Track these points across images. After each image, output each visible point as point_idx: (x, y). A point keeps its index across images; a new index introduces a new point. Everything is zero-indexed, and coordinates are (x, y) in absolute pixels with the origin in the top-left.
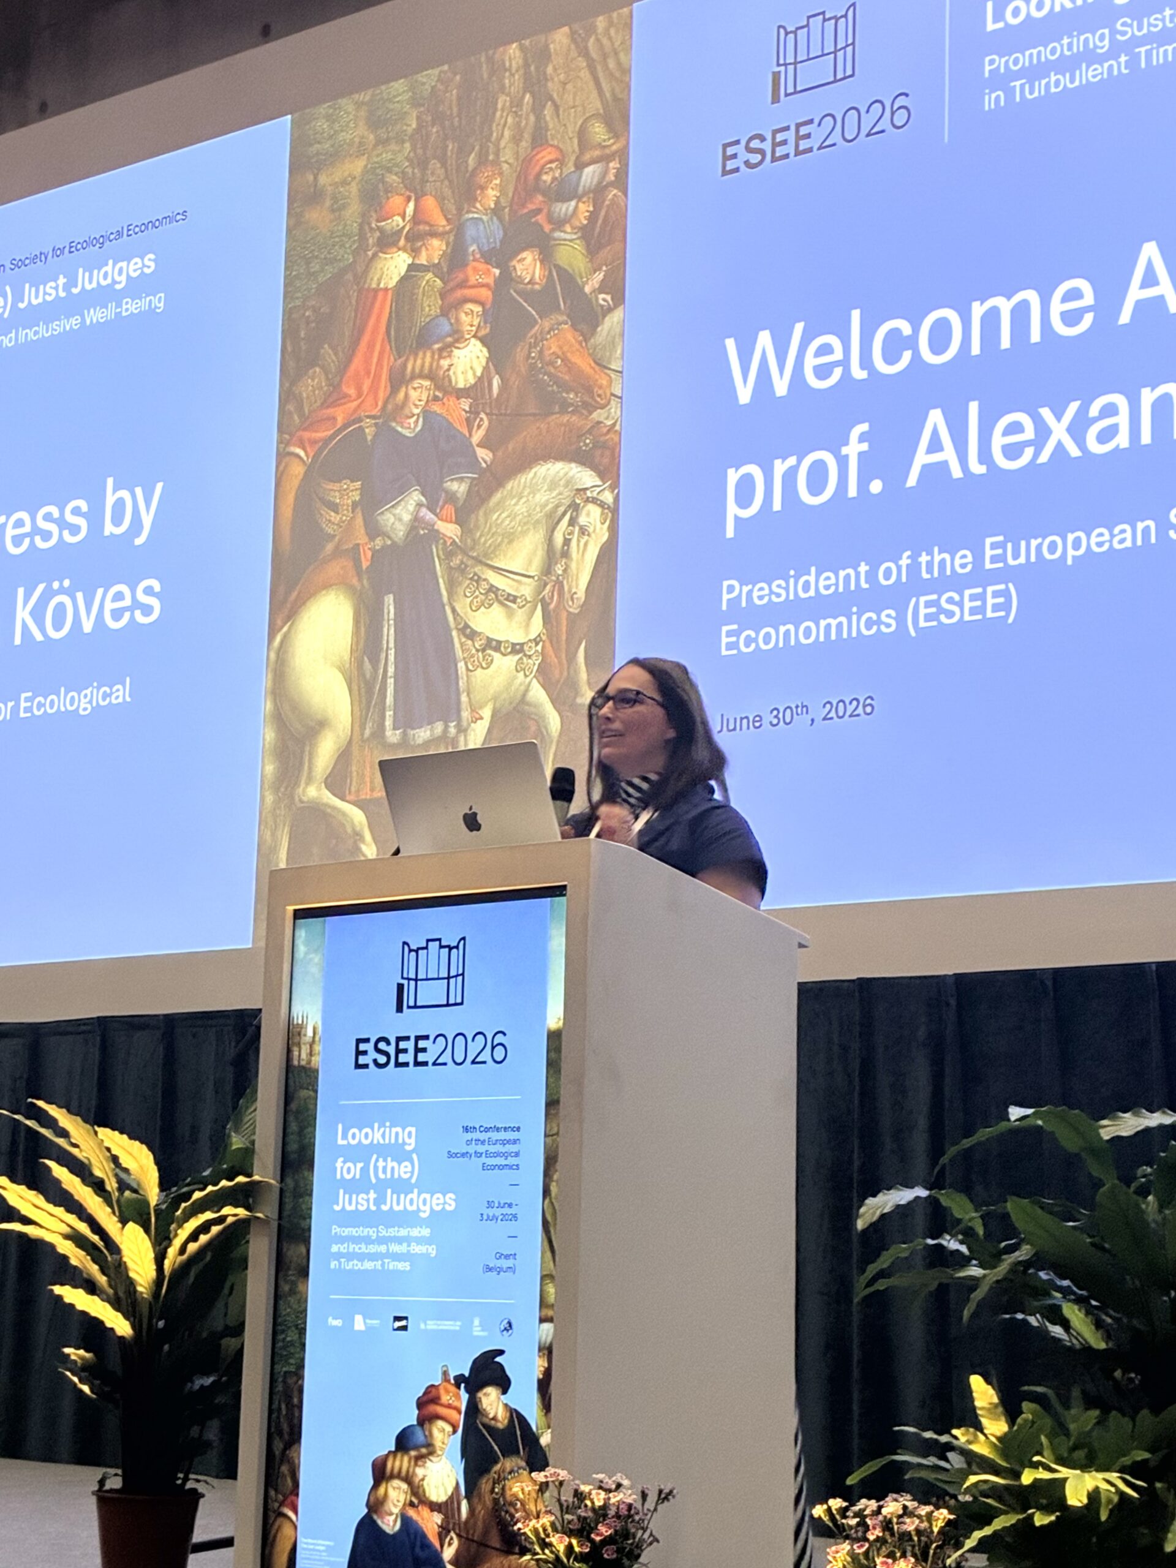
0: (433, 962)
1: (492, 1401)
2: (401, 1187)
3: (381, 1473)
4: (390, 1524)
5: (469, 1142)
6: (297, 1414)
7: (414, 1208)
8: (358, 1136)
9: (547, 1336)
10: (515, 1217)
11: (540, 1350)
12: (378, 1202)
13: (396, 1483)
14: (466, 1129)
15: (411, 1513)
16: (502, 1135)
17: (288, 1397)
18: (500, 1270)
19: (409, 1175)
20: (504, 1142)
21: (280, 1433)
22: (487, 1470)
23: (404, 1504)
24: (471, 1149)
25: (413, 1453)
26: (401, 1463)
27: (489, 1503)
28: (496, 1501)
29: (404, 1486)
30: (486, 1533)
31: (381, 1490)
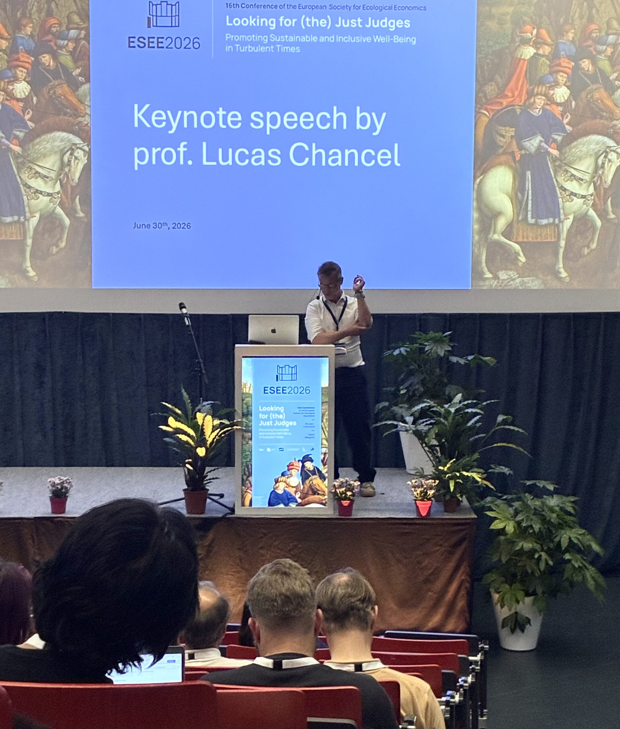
0: (287, 370)
1: (309, 465)
2: (280, 420)
3: (277, 481)
4: (280, 491)
5: (300, 411)
6: (250, 470)
7: (284, 425)
8: (265, 409)
10: (314, 427)
11: (322, 453)
12: (273, 423)
13: (282, 483)
14: (299, 408)
15: (286, 489)
16: (309, 409)
17: (247, 466)
18: (310, 438)
19: (282, 417)
20: (310, 411)
22: (308, 479)
23: (284, 487)
24: (301, 412)
25: (287, 476)
26: (283, 478)
27: (308, 485)
28: (310, 485)
29: (284, 483)
30: (308, 491)
31: (277, 485)
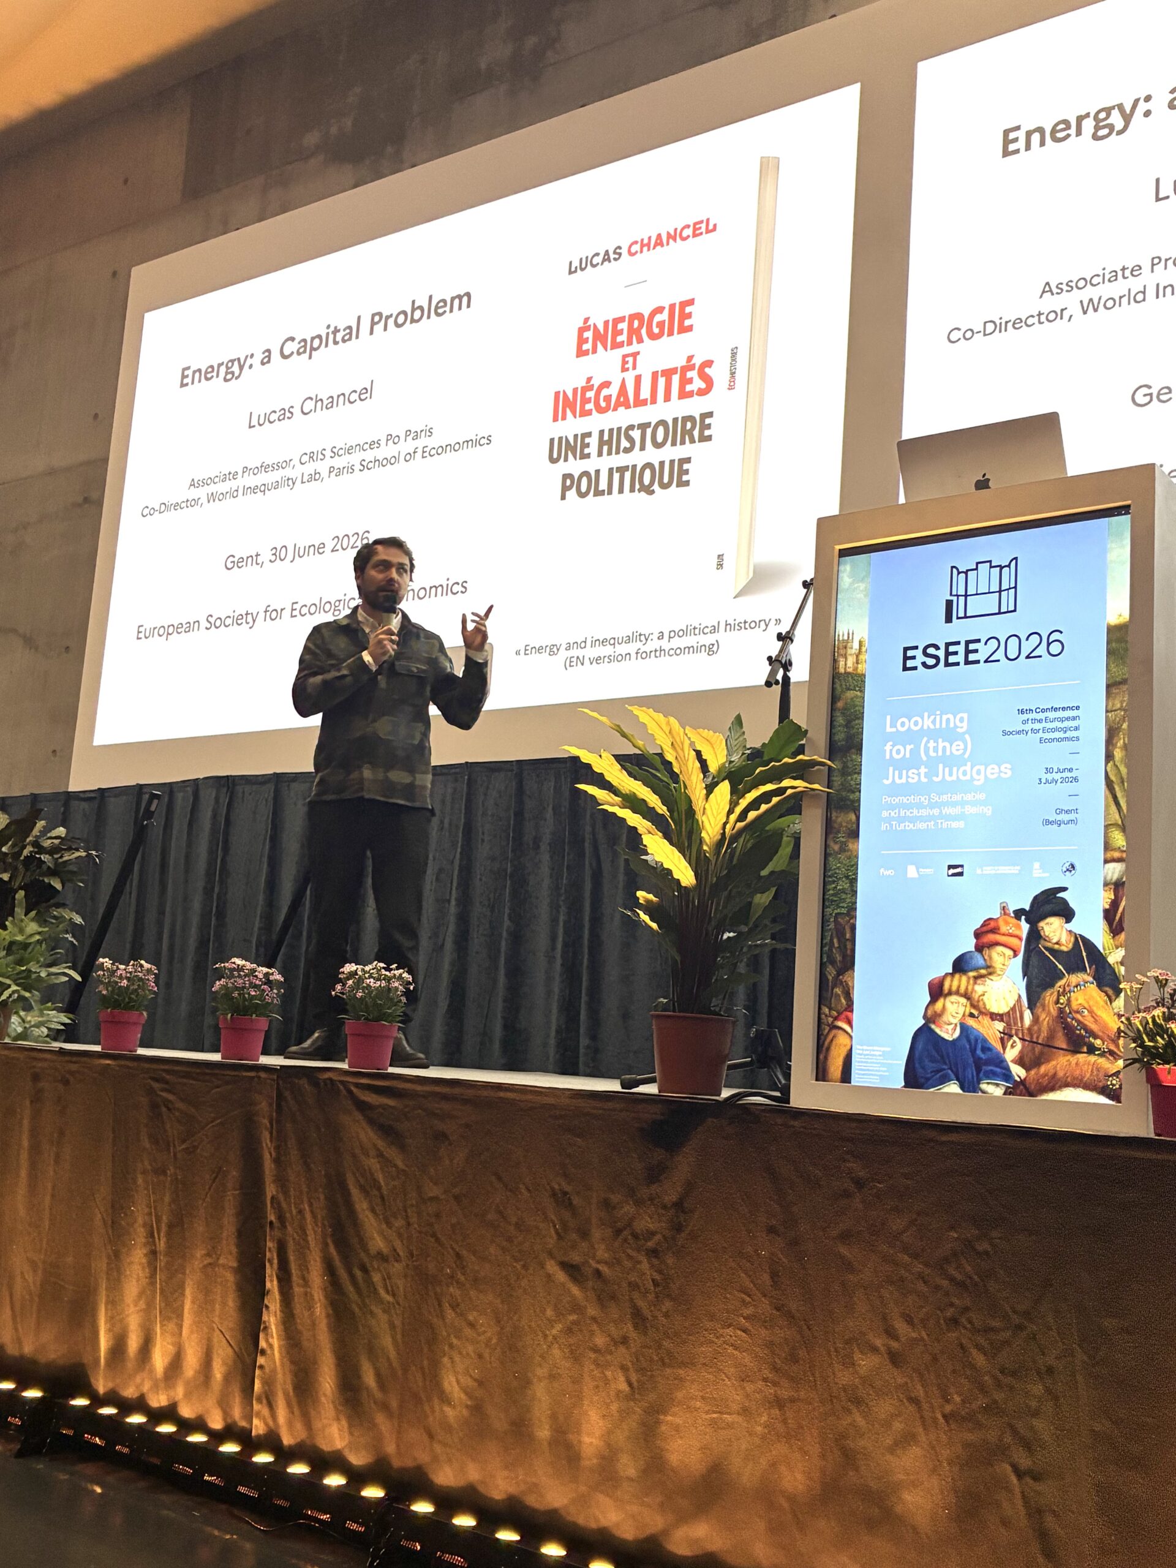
0: (984, 579)
1: (1054, 929)
2: (954, 761)
3: (937, 991)
4: (948, 1032)
5: (1025, 722)
6: (849, 946)
7: (968, 777)
8: (905, 725)
9: (1113, 873)
10: (1076, 779)
12: (931, 774)
13: (954, 998)
14: (1022, 712)
15: (971, 1022)
16: (1061, 714)
18: (1059, 824)
19: (961, 752)
20: (1062, 720)
21: (832, 962)
22: (1052, 986)
23: (964, 1015)
24: (1028, 727)
25: (971, 974)
26: (961, 982)
27: (1054, 1012)
28: (1061, 1011)
29: (963, 1000)
30: (1051, 1036)
31: (939, 1005)
